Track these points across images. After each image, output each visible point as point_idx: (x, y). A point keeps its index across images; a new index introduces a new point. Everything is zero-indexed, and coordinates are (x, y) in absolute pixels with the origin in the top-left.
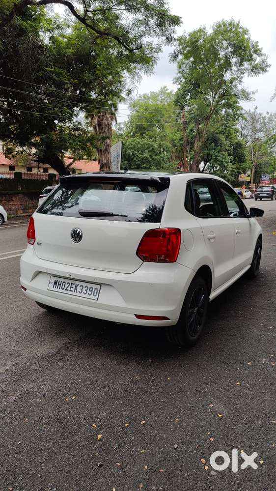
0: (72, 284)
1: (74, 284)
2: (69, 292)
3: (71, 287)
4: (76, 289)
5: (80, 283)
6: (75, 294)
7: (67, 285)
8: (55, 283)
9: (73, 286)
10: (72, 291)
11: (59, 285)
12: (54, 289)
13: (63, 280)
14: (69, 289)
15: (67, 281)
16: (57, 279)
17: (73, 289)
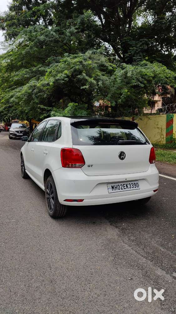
0: (123, 185)
1: (125, 184)
2: (124, 190)
3: (124, 187)
4: (127, 186)
5: (128, 183)
6: (128, 189)
7: (121, 187)
8: (113, 187)
9: (124, 185)
10: (125, 189)
11: (115, 188)
12: (114, 191)
13: (117, 184)
14: (123, 188)
15: (120, 184)
16: (112, 185)
17: (126, 187)
